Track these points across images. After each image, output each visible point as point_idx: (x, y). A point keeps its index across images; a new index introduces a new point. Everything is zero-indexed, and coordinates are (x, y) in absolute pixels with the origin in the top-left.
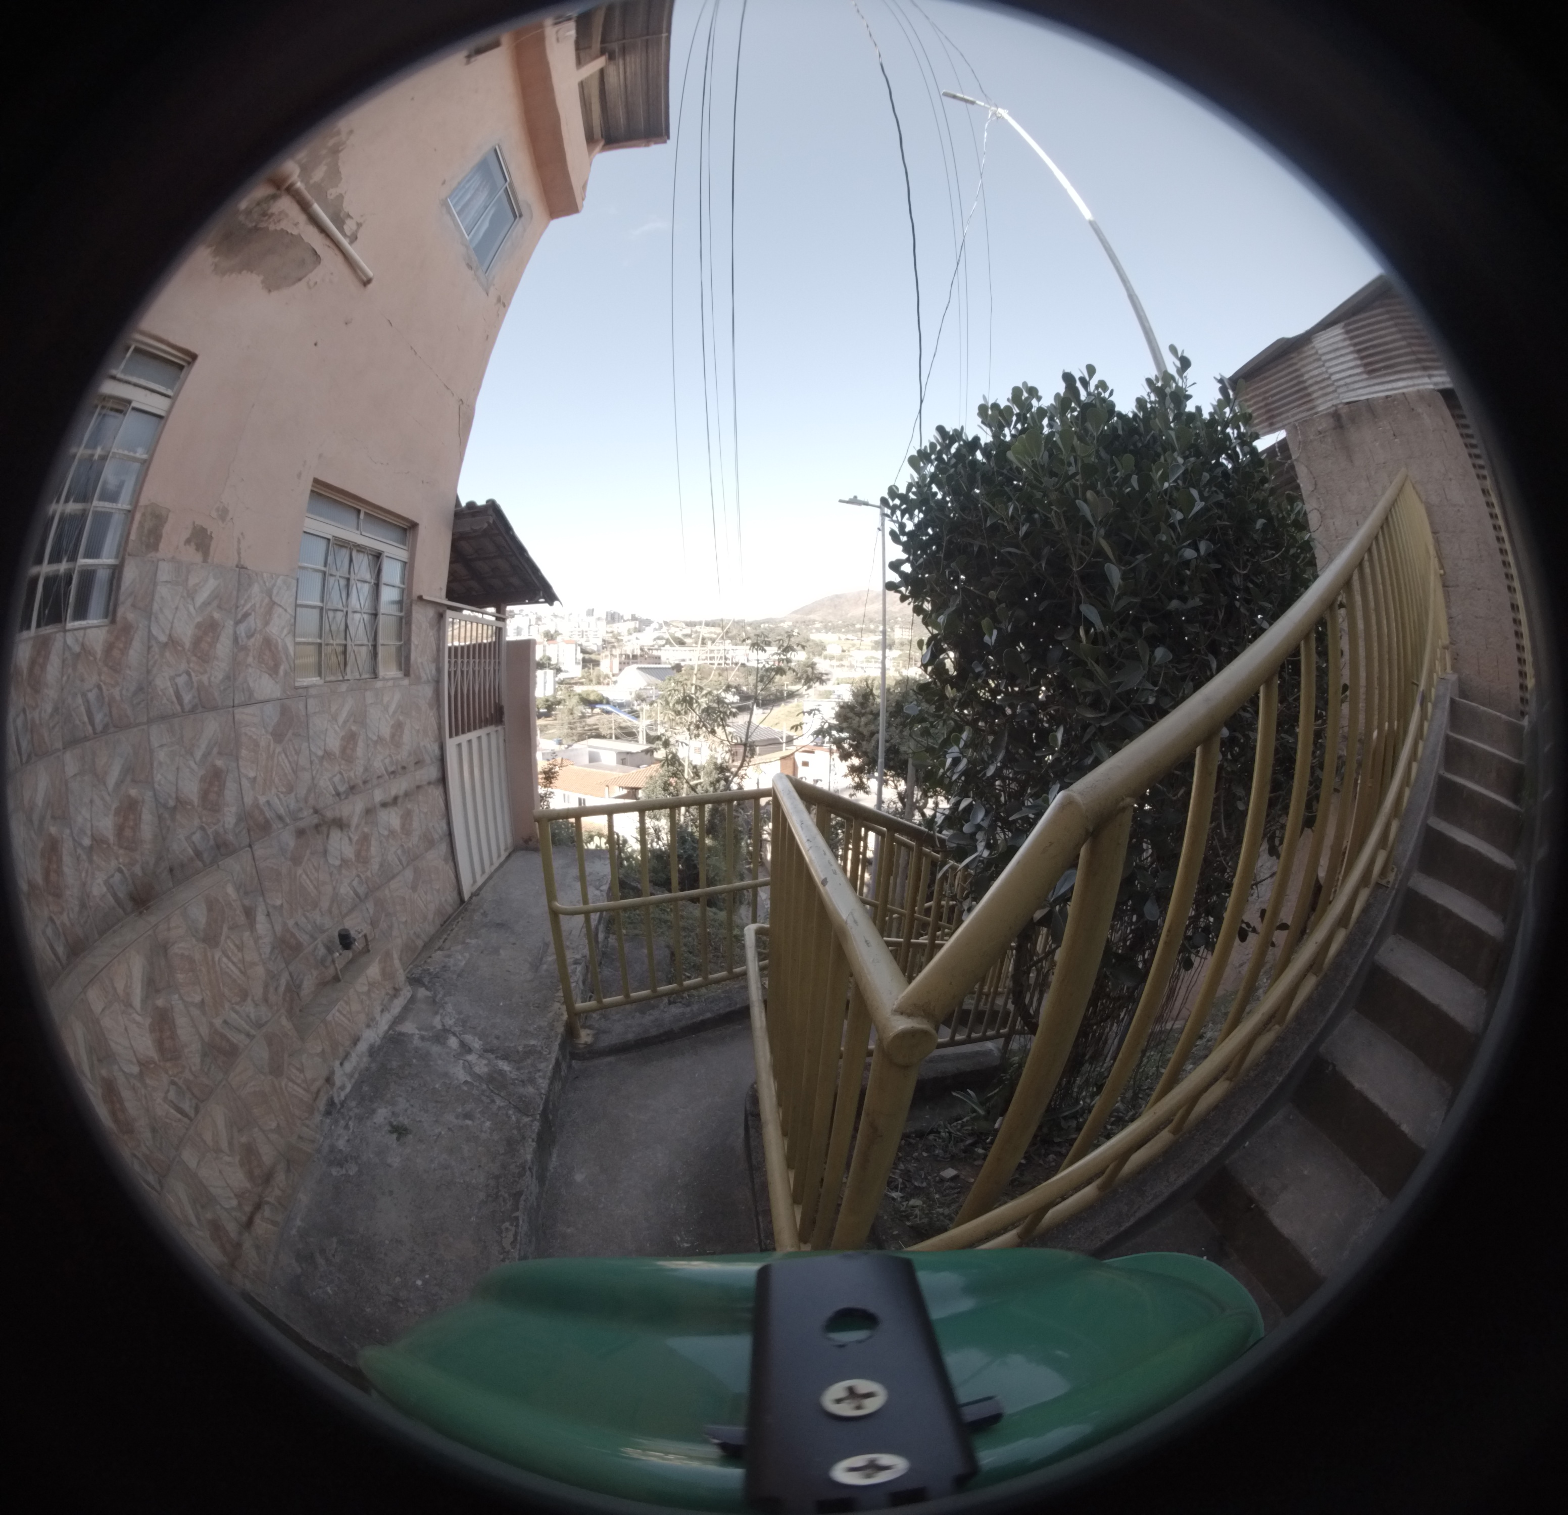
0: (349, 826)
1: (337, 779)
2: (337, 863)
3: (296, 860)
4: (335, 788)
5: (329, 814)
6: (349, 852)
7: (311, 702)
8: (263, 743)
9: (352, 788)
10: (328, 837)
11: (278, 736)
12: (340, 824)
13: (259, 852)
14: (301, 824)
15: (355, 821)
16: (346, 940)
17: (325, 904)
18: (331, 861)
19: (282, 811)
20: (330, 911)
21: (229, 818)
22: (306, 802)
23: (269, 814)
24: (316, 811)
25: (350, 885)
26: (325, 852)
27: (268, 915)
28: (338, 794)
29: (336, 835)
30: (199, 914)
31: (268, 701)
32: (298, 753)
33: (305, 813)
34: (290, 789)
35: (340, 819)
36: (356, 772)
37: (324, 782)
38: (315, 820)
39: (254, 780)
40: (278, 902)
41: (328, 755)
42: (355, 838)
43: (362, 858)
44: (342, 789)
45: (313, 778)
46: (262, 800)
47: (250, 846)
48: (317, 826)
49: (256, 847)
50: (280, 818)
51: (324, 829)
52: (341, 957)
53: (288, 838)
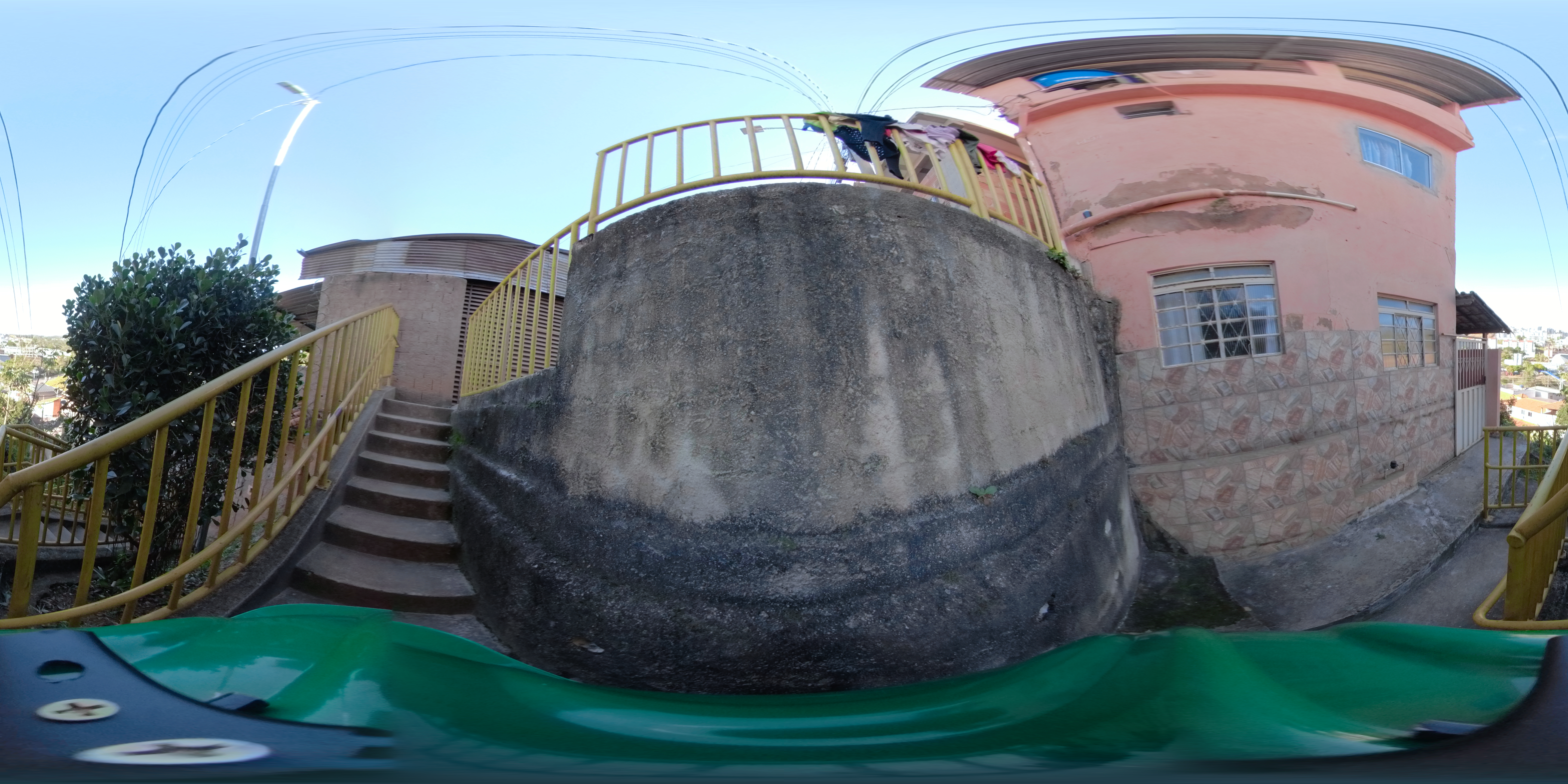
0: (1406, 423)
1: (1402, 406)
2: (1398, 436)
4: (1401, 409)
5: (1397, 418)
6: (1404, 432)
9: (1410, 409)
10: (1395, 427)
11: (1375, 390)
12: (1402, 422)
13: (1361, 429)
15: (1409, 421)
16: (1393, 465)
17: (1388, 451)
20: (1388, 454)
24: (1390, 417)
25: (1402, 445)
26: (1393, 432)
28: (1403, 411)
29: (1399, 426)
35: (1403, 420)
36: (1413, 403)
37: (1395, 407)
38: (1389, 420)
41: (1398, 397)
42: (1408, 428)
43: (1410, 435)
44: (1404, 409)
45: (1391, 405)
48: (1390, 423)
49: (1359, 428)
51: (1394, 424)
52: (1390, 470)
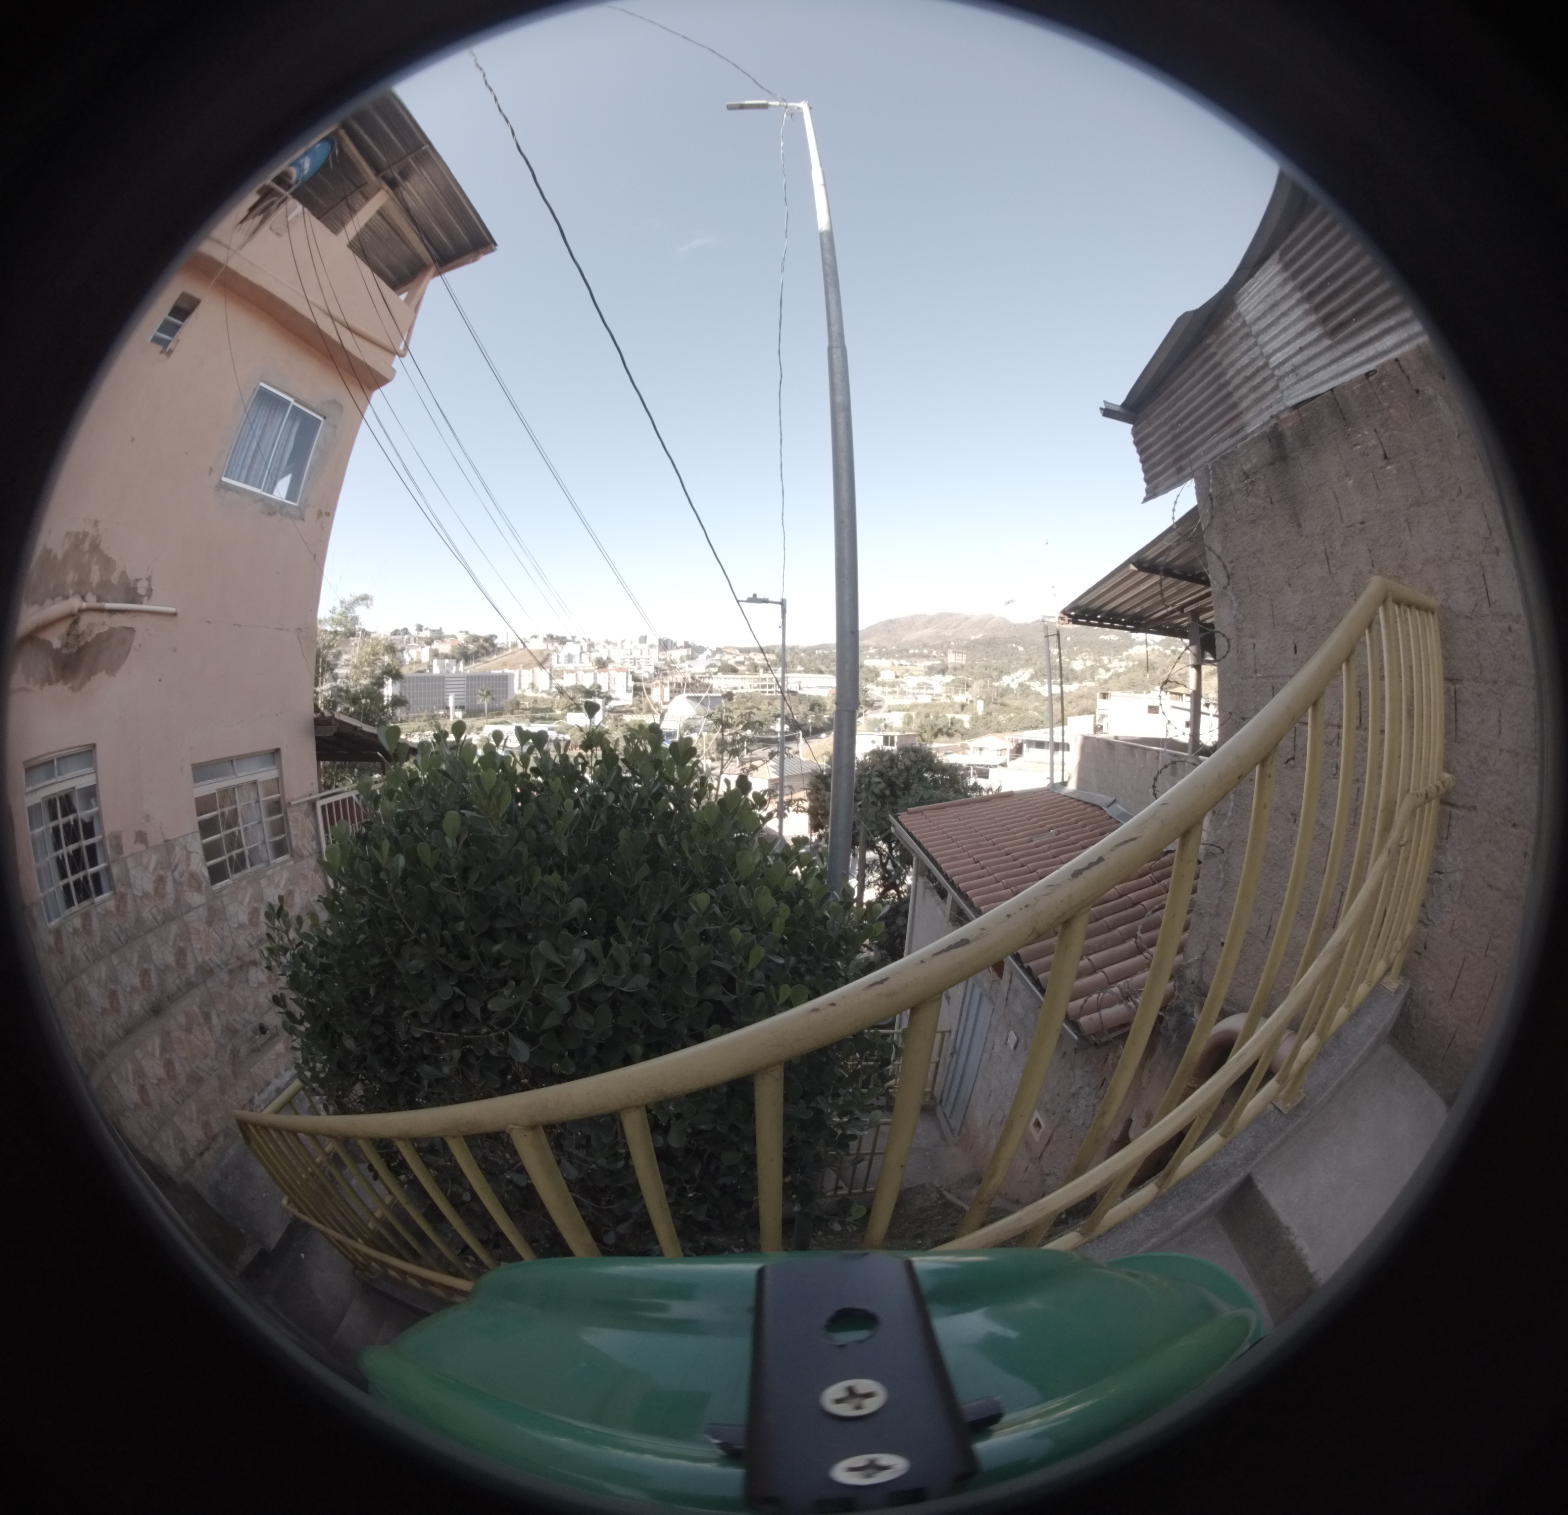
1: (249, 938)
2: (256, 985)
3: (230, 987)
4: (249, 943)
5: (247, 959)
6: (263, 978)
7: (226, 900)
8: (201, 929)
10: (248, 971)
11: (209, 923)
12: (255, 963)
13: (210, 985)
14: (230, 967)
16: (263, 1029)
17: (250, 1008)
18: (251, 985)
19: (218, 962)
20: (254, 1012)
21: (191, 970)
22: (232, 954)
23: (212, 965)
24: (238, 959)
26: (247, 981)
27: (218, 1015)
28: (251, 946)
30: (182, 1019)
31: (199, 907)
32: (222, 929)
33: (232, 961)
34: (221, 950)
35: (254, 960)
37: (241, 942)
38: (239, 964)
39: (201, 949)
40: (223, 1009)
41: (241, 926)
43: (272, 980)
44: (253, 943)
45: (234, 941)
46: (207, 958)
47: (204, 982)
48: (241, 967)
49: (208, 983)
50: (219, 966)
51: (245, 968)
52: (260, 1039)
53: (224, 976)
